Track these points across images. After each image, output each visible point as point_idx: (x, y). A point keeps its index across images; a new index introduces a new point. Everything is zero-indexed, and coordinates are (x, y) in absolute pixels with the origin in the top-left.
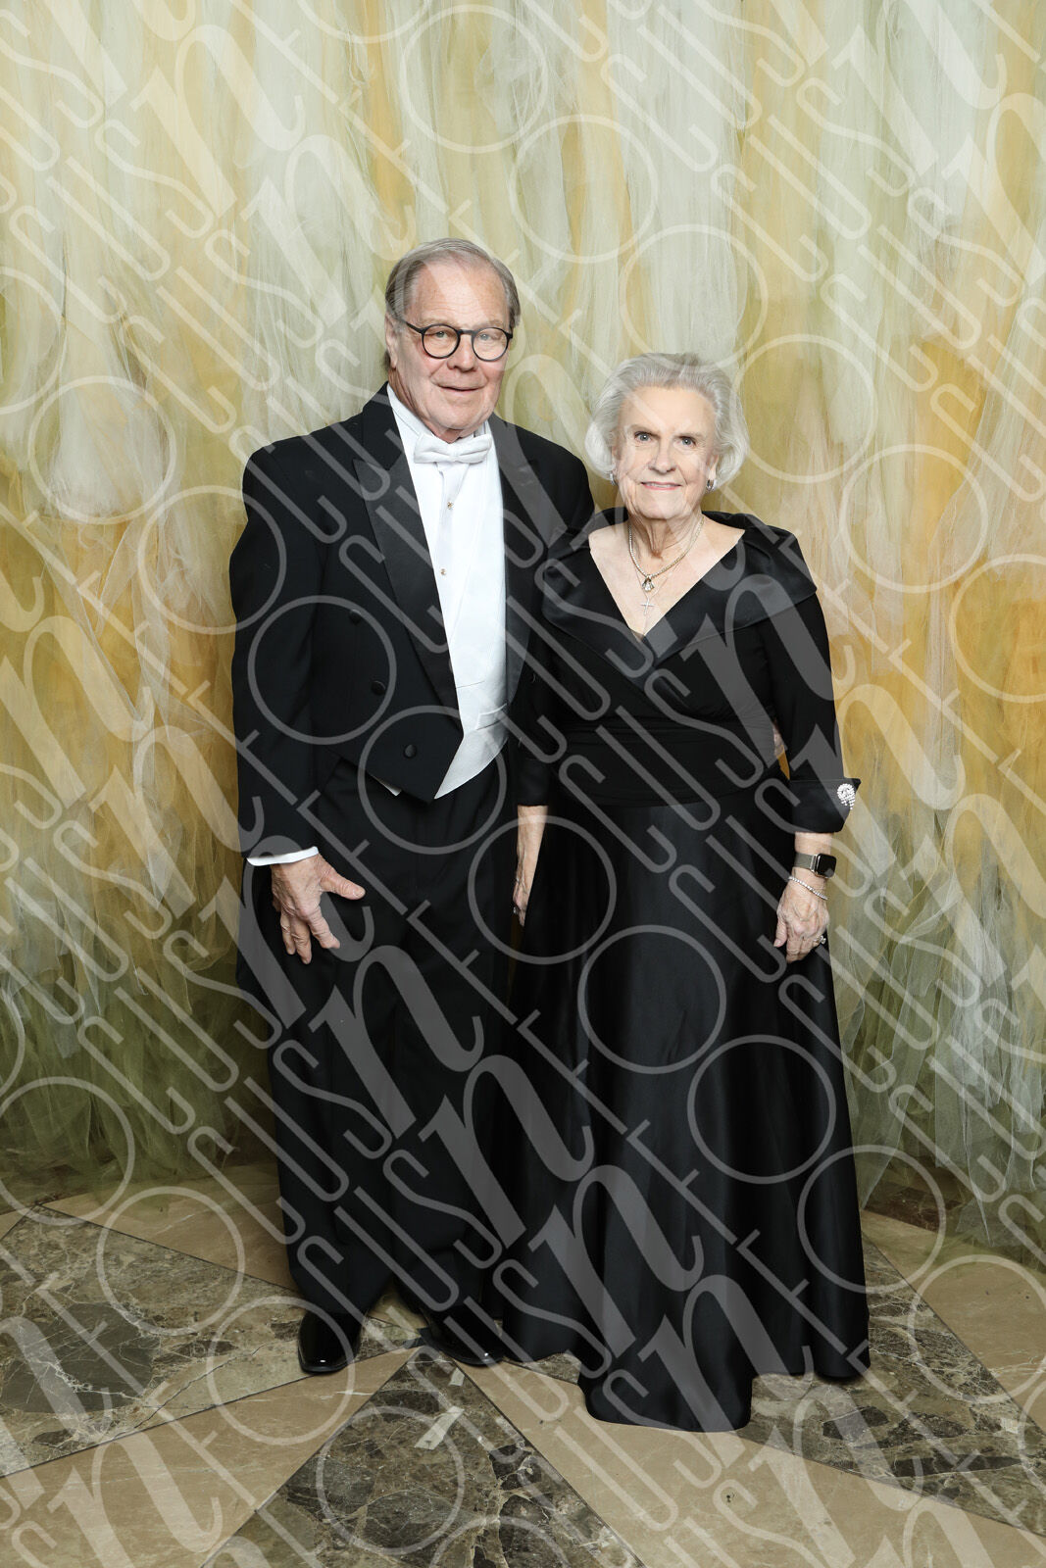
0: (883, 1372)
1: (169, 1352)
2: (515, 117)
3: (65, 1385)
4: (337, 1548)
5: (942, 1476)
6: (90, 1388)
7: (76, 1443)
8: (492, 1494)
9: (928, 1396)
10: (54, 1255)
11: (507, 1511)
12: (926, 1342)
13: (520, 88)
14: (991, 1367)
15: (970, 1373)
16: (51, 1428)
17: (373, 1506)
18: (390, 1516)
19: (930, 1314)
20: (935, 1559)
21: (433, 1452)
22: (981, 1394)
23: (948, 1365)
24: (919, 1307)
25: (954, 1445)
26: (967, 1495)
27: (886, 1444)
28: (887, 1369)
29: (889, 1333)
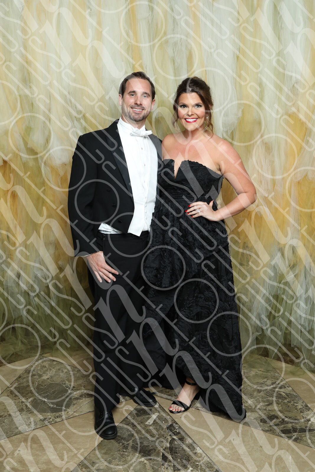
0: (277, 405)
1: (77, 396)
2: (174, 52)
3: (48, 405)
4: (124, 452)
5: (294, 434)
6: (55, 406)
7: (51, 421)
8: (167, 437)
9: (290, 411)
10: (45, 369)
11: (171, 442)
12: (289, 396)
13: (175, 44)
14: (309, 403)
15: (302, 405)
16: (45, 417)
17: (134, 440)
19: (290, 388)
21: (151, 426)
22: (305, 412)
23: (296, 403)
24: (287, 386)
25: (297, 425)
26: (301, 440)
27: (278, 425)
28: (279, 404)
29: (279, 394)
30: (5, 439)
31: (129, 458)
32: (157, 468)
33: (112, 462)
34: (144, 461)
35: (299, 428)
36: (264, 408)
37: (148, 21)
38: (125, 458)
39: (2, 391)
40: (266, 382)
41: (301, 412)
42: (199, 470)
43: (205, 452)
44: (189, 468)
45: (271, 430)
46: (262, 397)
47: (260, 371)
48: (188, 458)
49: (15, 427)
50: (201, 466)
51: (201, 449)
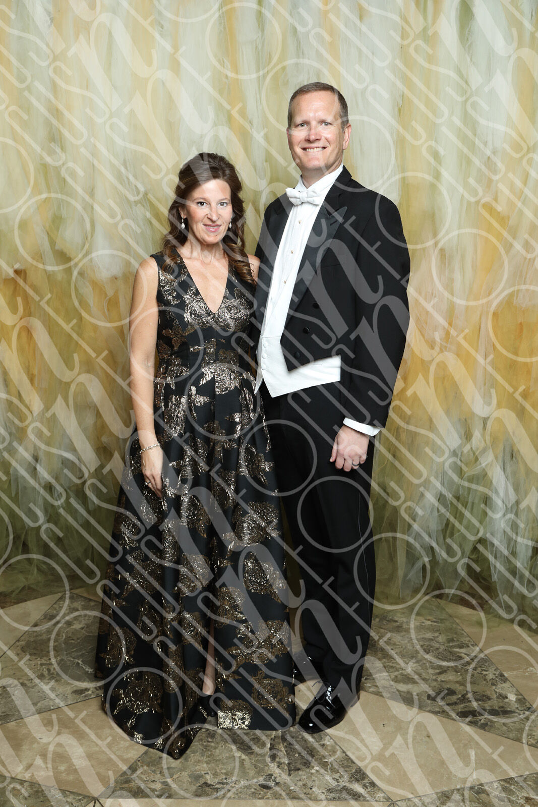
0: (455, 673)
3: (84, 669)
4: (208, 742)
5: (480, 718)
7: (91, 695)
9: (475, 683)
14: (505, 671)
15: (495, 674)
16: (79, 688)
20: (476, 752)
22: (499, 683)
23: (485, 670)
24: (472, 645)
25: (486, 705)
26: (491, 726)
27: (455, 703)
28: (457, 672)
29: (458, 656)
30: (16, 720)
31: (217, 751)
32: (262, 766)
33: (190, 757)
34: (241, 757)
35: (488, 708)
36: (434, 678)
37: (257, 47)
38: (211, 751)
39: (8, 647)
40: (438, 637)
41: (493, 684)
42: (329, 771)
43: (339, 744)
44: (313, 767)
45: (443, 712)
46: (431, 661)
47: (429, 620)
48: (312, 752)
50: (332, 765)
51: (331, 738)
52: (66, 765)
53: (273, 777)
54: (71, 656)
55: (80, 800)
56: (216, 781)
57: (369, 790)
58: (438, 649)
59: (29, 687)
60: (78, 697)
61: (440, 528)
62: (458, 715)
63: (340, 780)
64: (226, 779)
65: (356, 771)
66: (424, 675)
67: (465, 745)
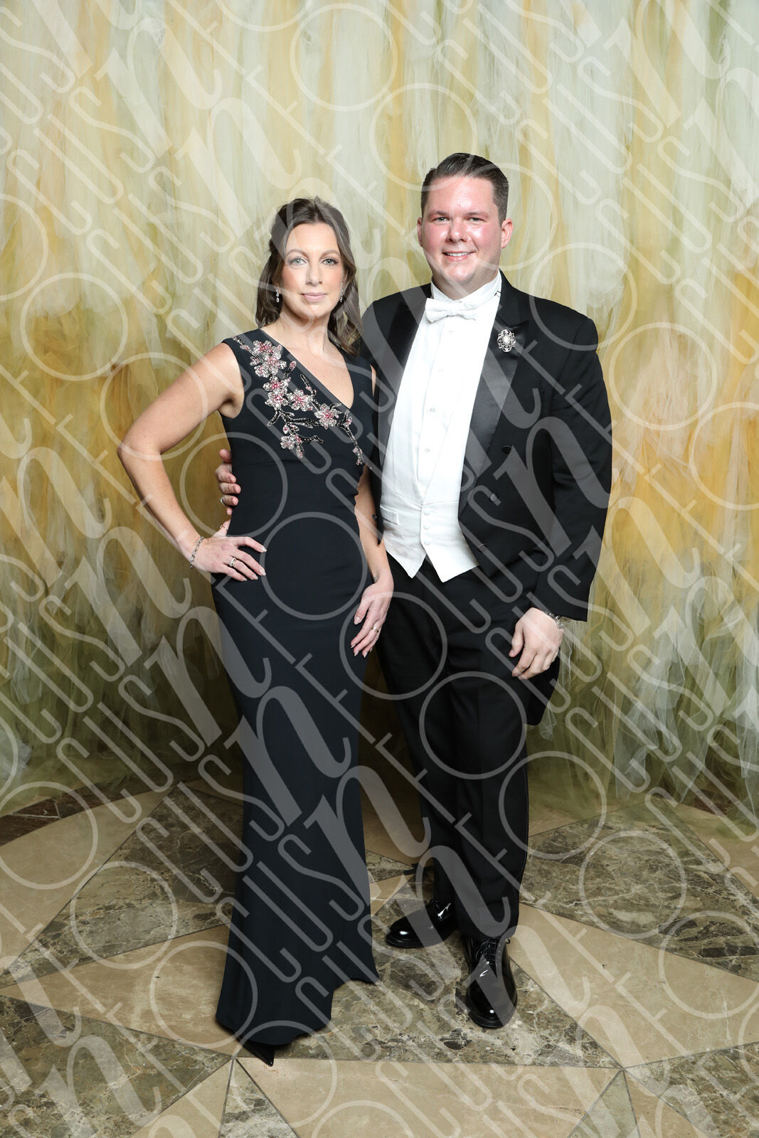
0: (692, 898)
2: (490, 136)
3: (207, 888)
5: (731, 958)
7: (218, 922)
12: (718, 881)
15: (746, 899)
16: (203, 911)
17: (394, 962)
18: (404, 969)
19: (720, 864)
20: (728, 1003)
22: (753, 912)
23: (732, 894)
24: (713, 860)
25: (737, 941)
26: (746, 969)
27: (696, 938)
28: (696, 897)
29: (696, 875)
31: (387, 997)
32: (447, 1019)
33: (352, 1005)
34: (418, 1006)
35: (740, 945)
36: (666, 904)
37: (433, 66)
38: (379, 998)
39: (108, 856)
41: (745, 913)
42: (535, 1026)
43: (547, 991)
44: (514, 1022)
45: (681, 949)
46: (660, 882)
47: (654, 827)
49: (142, 930)
50: (539, 1019)
51: (536, 983)
52: (193, 1012)
53: (462, 1033)
54: (189, 870)
55: (213, 1059)
56: (389, 1037)
57: (590, 1052)
58: (668, 865)
59: (138, 910)
60: (202, 923)
61: (671, 707)
62: (700, 953)
63: (550, 1038)
64: (400, 1034)
65: (571, 1026)
66: (653, 901)
67: (714, 994)
